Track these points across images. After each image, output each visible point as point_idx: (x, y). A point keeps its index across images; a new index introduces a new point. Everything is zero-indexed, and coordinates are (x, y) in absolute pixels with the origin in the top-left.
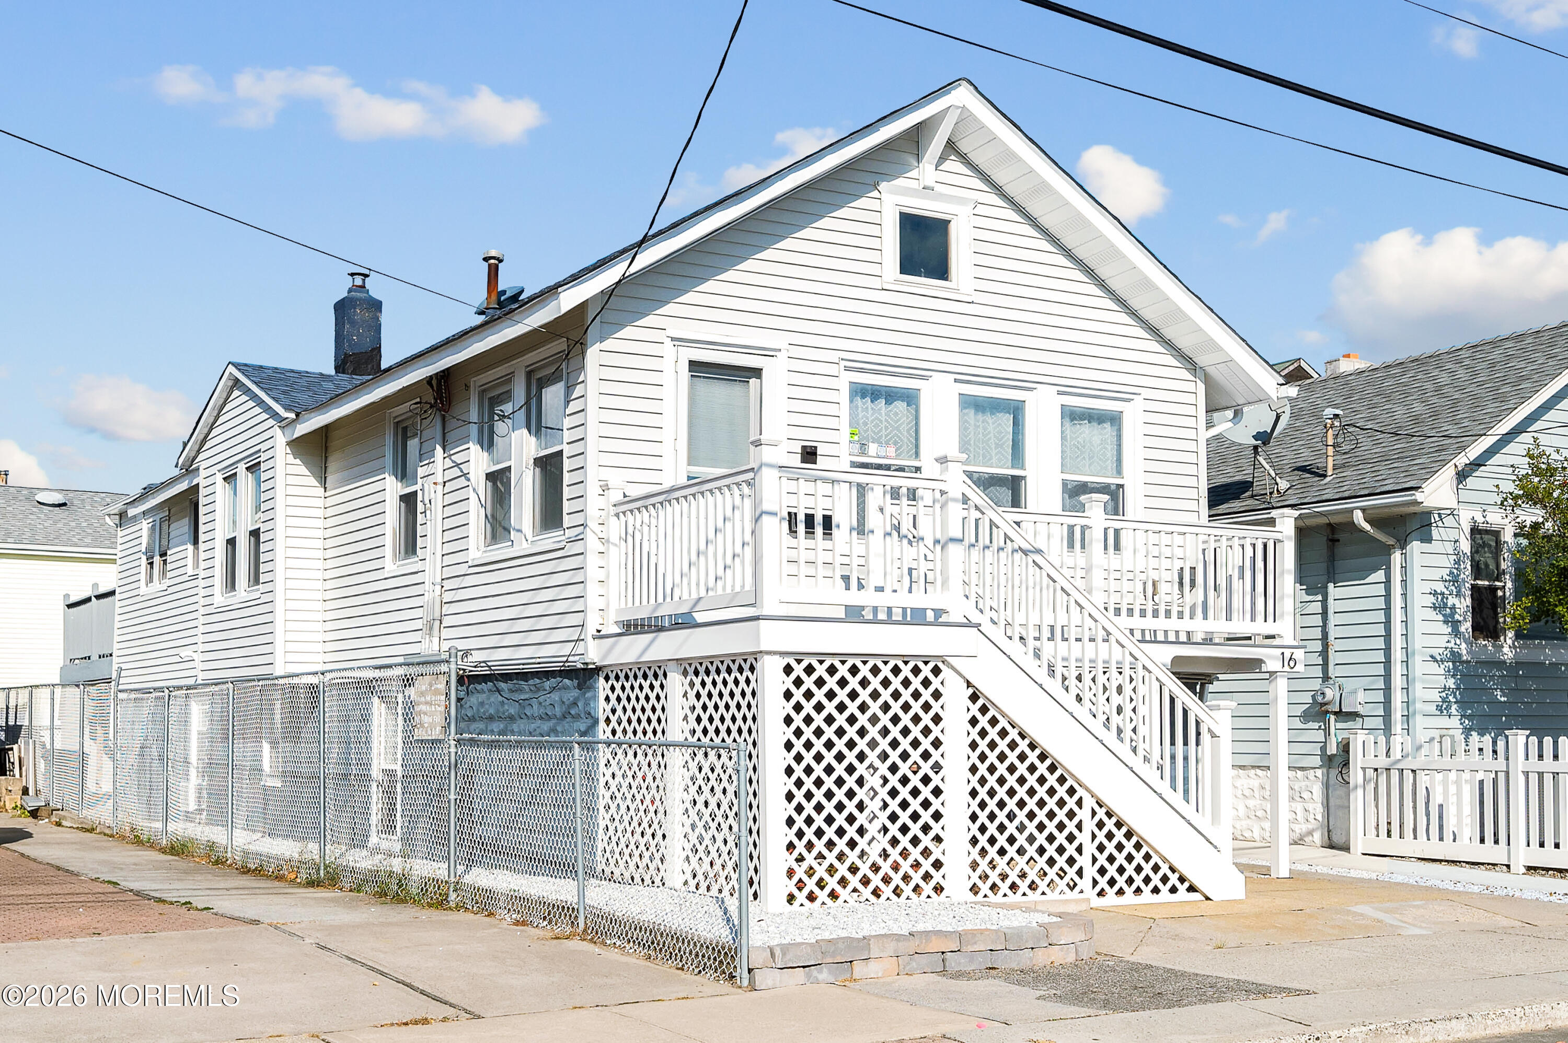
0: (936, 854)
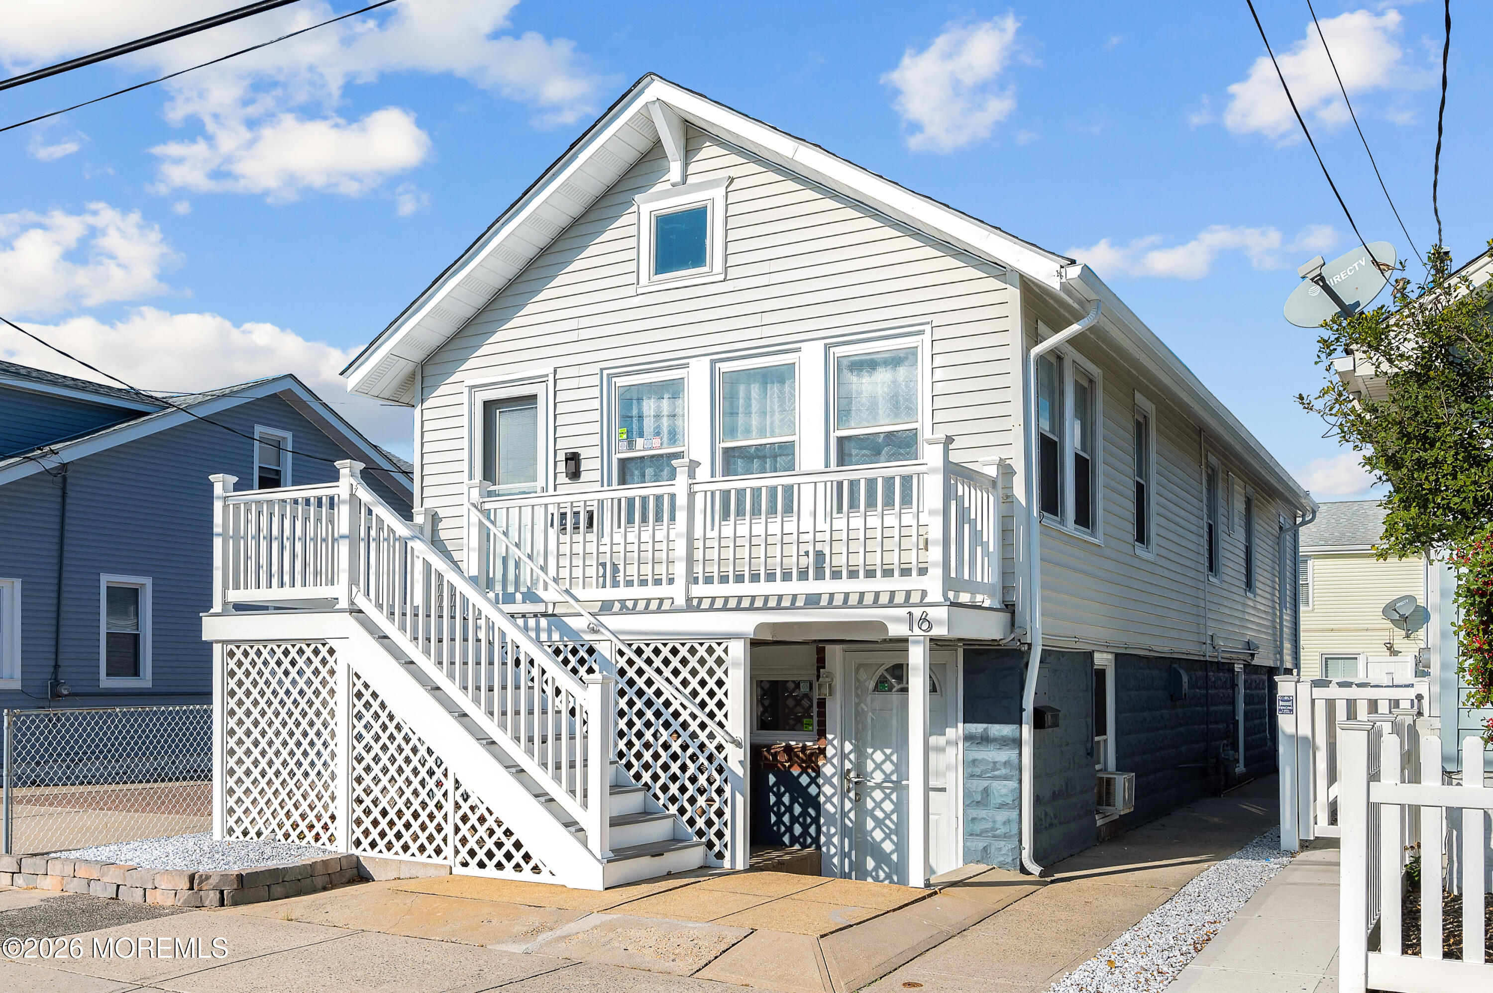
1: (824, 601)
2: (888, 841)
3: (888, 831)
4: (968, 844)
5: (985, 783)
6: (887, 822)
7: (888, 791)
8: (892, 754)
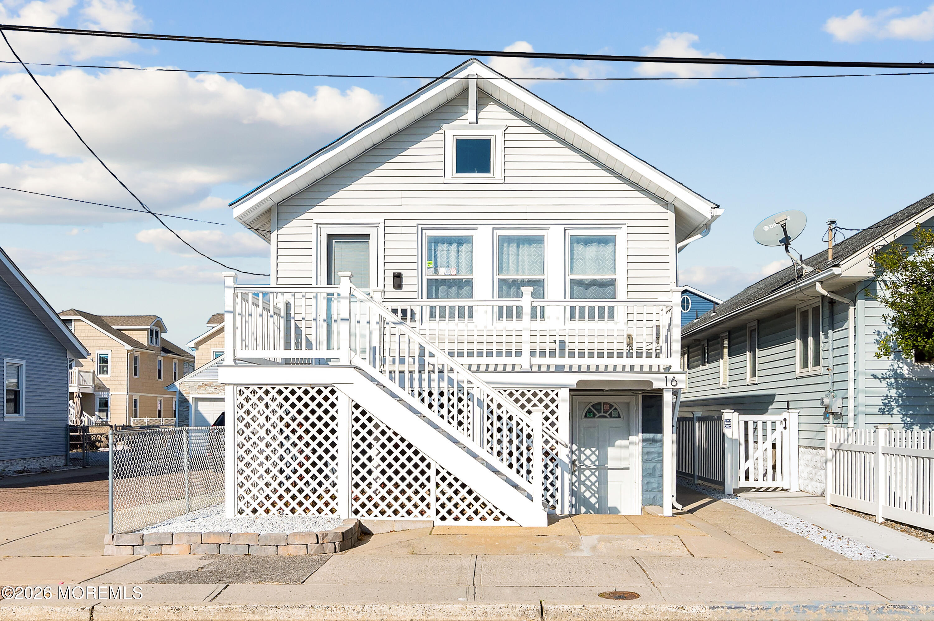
0: (333, 491)
1: (567, 369)
2: (593, 497)
3: (593, 492)
4: (645, 496)
5: (654, 464)
6: (593, 487)
7: (593, 471)
8: (595, 451)
